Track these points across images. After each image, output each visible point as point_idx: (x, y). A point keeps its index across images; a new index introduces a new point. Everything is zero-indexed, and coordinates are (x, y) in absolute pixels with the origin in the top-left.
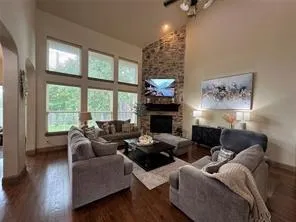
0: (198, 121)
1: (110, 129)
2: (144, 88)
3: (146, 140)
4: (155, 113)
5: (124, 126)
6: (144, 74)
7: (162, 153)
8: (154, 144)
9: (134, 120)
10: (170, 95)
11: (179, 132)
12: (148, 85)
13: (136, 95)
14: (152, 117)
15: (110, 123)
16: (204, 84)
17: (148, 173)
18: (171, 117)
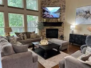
1: (23, 37)
3: (44, 42)
4: (48, 28)
10: (57, 17)
11: (62, 38)
12: (44, 11)
15: (23, 33)
18: (57, 30)
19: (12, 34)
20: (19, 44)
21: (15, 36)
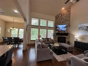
0: (77, 40)
1: (45, 40)
2: (56, 28)
3: (57, 45)
4: (59, 36)
5: (50, 40)
6: (55, 24)
7: (62, 50)
8: (60, 46)
9: (52, 38)
10: (65, 30)
11: (69, 43)
13: (53, 30)
14: (58, 37)
15: (45, 38)
16: (79, 26)
17: (58, 56)
18: (65, 37)
19: (41, 38)
20: (44, 44)
21: (42, 39)
